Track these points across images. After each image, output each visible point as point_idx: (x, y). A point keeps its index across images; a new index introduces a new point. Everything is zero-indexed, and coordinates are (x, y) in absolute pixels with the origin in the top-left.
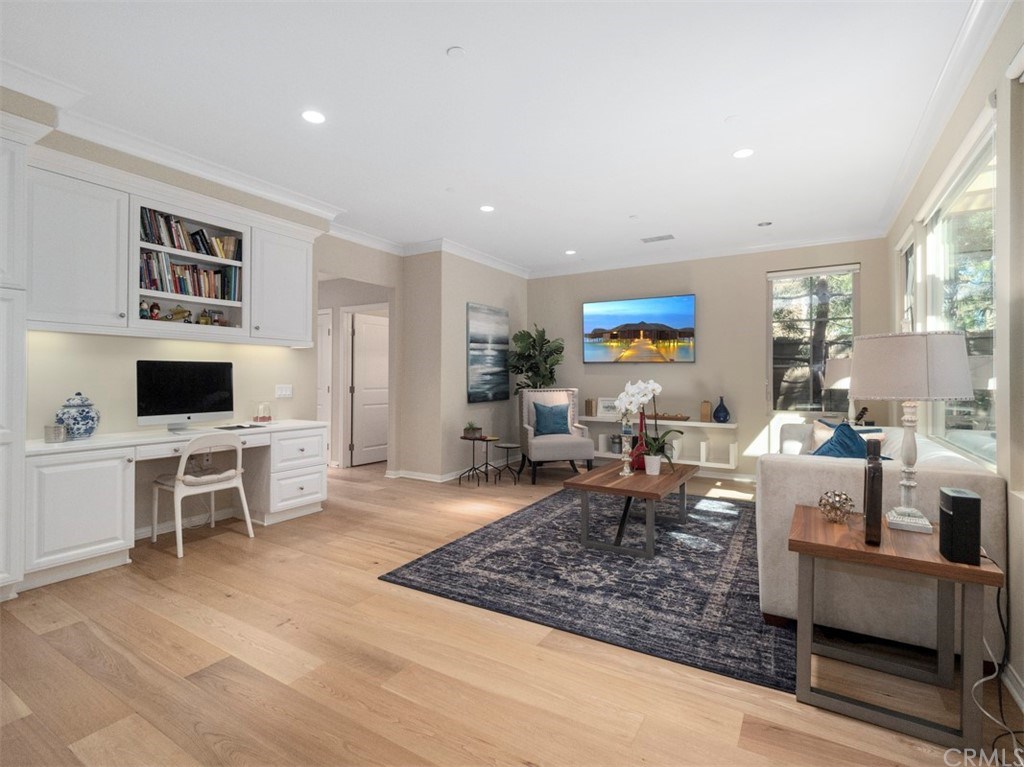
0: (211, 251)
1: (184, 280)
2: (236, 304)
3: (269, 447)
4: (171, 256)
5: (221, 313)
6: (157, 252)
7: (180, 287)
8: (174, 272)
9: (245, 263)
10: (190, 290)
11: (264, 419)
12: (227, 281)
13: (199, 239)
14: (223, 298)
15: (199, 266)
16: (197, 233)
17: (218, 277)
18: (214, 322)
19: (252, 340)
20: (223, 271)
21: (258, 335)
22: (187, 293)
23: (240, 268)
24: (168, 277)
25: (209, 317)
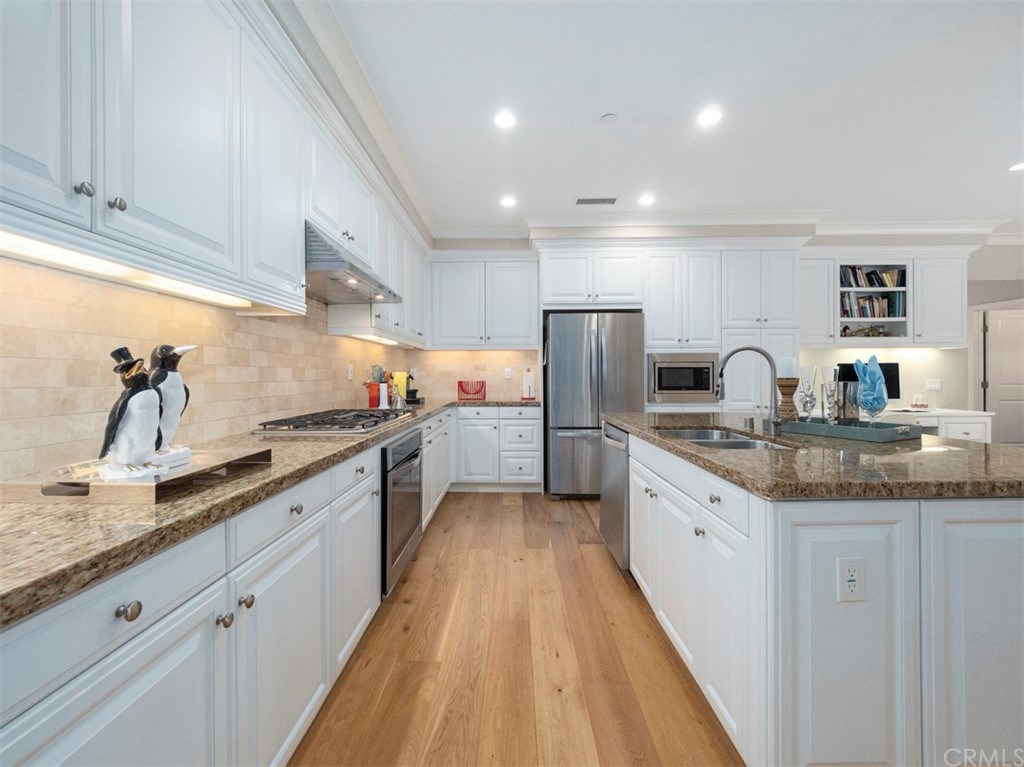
0: (882, 284)
1: (865, 308)
2: (902, 319)
3: (937, 427)
4: (857, 293)
5: (883, 327)
6: (849, 293)
7: (863, 313)
8: (859, 303)
9: (909, 288)
10: (869, 313)
11: (923, 406)
12: (894, 303)
13: (874, 276)
14: (889, 316)
15: (874, 296)
16: (872, 273)
17: (886, 301)
18: (879, 334)
19: (914, 344)
20: (888, 296)
21: (919, 341)
22: (867, 316)
23: (904, 292)
24: (855, 308)
25: (874, 331)
